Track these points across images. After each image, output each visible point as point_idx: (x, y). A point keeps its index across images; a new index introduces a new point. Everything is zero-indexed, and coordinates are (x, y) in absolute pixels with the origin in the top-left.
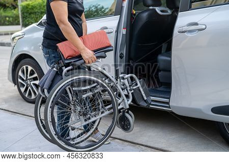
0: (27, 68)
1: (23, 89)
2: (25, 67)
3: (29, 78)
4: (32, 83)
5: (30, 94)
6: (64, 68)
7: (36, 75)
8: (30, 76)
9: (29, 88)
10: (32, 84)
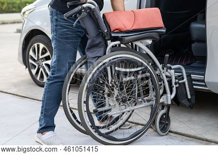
0: (38, 46)
1: (34, 71)
2: (36, 45)
3: (41, 57)
4: (44, 63)
5: (42, 77)
6: (109, 42)
7: (48, 54)
8: (42, 55)
9: (41, 69)
10: (44, 65)
